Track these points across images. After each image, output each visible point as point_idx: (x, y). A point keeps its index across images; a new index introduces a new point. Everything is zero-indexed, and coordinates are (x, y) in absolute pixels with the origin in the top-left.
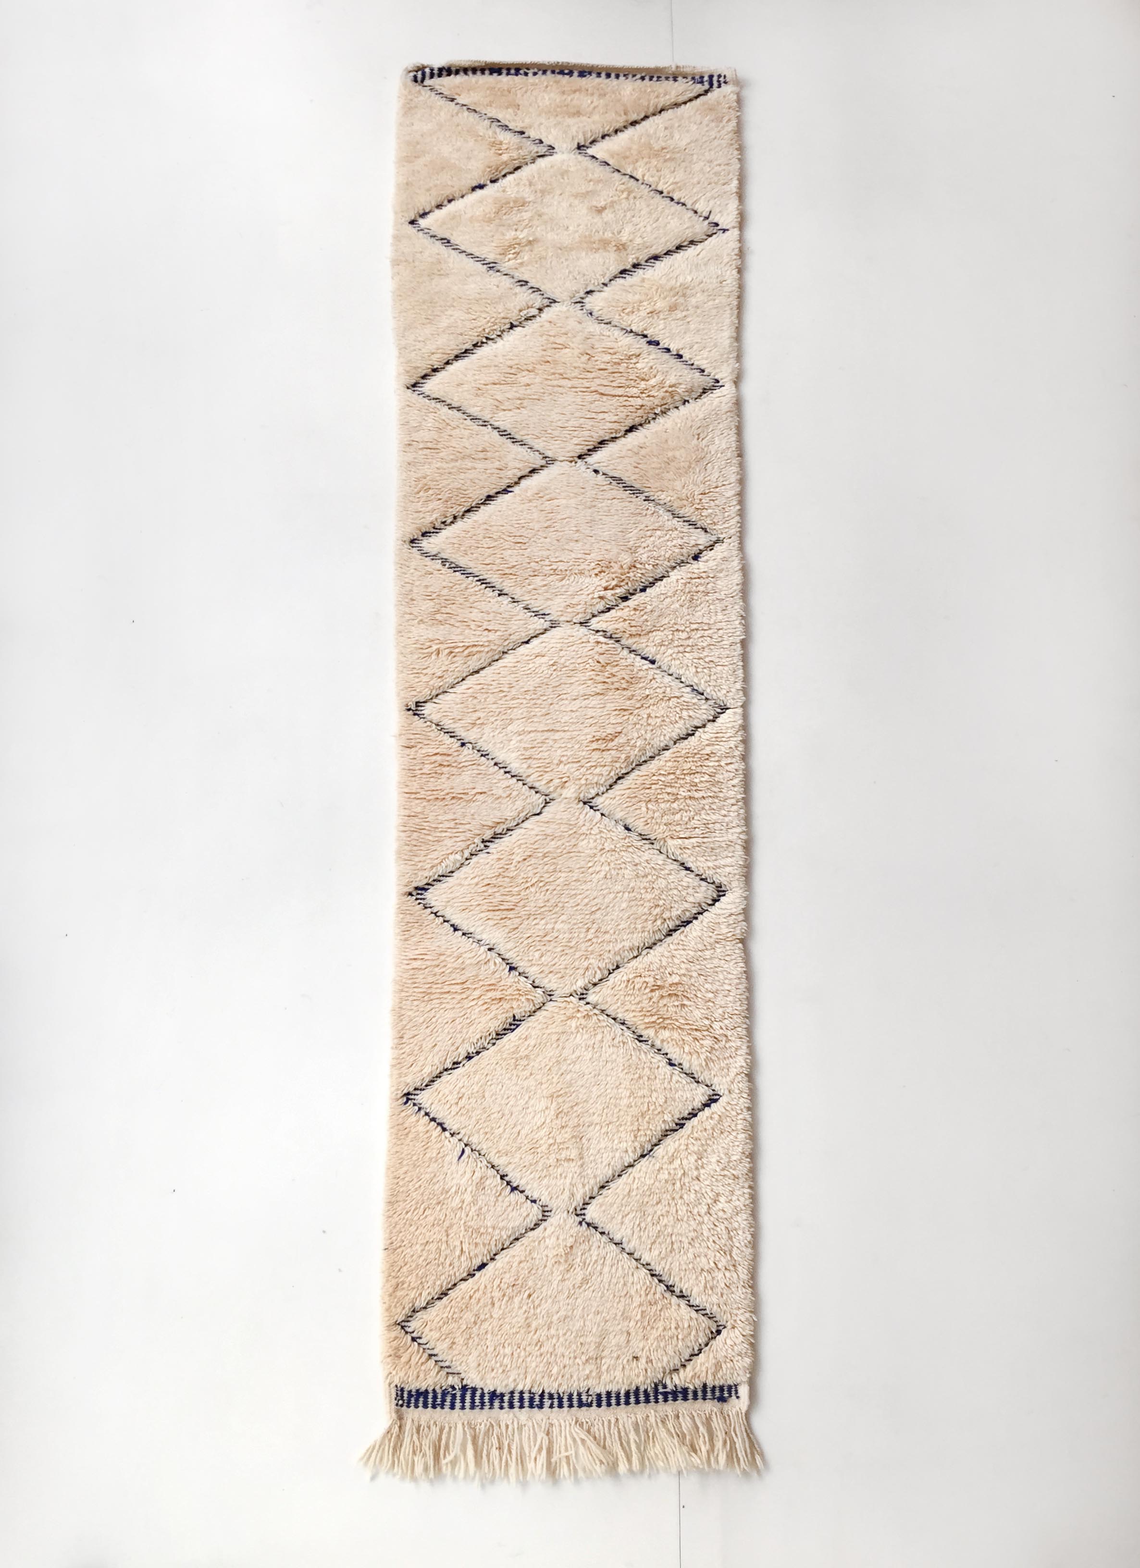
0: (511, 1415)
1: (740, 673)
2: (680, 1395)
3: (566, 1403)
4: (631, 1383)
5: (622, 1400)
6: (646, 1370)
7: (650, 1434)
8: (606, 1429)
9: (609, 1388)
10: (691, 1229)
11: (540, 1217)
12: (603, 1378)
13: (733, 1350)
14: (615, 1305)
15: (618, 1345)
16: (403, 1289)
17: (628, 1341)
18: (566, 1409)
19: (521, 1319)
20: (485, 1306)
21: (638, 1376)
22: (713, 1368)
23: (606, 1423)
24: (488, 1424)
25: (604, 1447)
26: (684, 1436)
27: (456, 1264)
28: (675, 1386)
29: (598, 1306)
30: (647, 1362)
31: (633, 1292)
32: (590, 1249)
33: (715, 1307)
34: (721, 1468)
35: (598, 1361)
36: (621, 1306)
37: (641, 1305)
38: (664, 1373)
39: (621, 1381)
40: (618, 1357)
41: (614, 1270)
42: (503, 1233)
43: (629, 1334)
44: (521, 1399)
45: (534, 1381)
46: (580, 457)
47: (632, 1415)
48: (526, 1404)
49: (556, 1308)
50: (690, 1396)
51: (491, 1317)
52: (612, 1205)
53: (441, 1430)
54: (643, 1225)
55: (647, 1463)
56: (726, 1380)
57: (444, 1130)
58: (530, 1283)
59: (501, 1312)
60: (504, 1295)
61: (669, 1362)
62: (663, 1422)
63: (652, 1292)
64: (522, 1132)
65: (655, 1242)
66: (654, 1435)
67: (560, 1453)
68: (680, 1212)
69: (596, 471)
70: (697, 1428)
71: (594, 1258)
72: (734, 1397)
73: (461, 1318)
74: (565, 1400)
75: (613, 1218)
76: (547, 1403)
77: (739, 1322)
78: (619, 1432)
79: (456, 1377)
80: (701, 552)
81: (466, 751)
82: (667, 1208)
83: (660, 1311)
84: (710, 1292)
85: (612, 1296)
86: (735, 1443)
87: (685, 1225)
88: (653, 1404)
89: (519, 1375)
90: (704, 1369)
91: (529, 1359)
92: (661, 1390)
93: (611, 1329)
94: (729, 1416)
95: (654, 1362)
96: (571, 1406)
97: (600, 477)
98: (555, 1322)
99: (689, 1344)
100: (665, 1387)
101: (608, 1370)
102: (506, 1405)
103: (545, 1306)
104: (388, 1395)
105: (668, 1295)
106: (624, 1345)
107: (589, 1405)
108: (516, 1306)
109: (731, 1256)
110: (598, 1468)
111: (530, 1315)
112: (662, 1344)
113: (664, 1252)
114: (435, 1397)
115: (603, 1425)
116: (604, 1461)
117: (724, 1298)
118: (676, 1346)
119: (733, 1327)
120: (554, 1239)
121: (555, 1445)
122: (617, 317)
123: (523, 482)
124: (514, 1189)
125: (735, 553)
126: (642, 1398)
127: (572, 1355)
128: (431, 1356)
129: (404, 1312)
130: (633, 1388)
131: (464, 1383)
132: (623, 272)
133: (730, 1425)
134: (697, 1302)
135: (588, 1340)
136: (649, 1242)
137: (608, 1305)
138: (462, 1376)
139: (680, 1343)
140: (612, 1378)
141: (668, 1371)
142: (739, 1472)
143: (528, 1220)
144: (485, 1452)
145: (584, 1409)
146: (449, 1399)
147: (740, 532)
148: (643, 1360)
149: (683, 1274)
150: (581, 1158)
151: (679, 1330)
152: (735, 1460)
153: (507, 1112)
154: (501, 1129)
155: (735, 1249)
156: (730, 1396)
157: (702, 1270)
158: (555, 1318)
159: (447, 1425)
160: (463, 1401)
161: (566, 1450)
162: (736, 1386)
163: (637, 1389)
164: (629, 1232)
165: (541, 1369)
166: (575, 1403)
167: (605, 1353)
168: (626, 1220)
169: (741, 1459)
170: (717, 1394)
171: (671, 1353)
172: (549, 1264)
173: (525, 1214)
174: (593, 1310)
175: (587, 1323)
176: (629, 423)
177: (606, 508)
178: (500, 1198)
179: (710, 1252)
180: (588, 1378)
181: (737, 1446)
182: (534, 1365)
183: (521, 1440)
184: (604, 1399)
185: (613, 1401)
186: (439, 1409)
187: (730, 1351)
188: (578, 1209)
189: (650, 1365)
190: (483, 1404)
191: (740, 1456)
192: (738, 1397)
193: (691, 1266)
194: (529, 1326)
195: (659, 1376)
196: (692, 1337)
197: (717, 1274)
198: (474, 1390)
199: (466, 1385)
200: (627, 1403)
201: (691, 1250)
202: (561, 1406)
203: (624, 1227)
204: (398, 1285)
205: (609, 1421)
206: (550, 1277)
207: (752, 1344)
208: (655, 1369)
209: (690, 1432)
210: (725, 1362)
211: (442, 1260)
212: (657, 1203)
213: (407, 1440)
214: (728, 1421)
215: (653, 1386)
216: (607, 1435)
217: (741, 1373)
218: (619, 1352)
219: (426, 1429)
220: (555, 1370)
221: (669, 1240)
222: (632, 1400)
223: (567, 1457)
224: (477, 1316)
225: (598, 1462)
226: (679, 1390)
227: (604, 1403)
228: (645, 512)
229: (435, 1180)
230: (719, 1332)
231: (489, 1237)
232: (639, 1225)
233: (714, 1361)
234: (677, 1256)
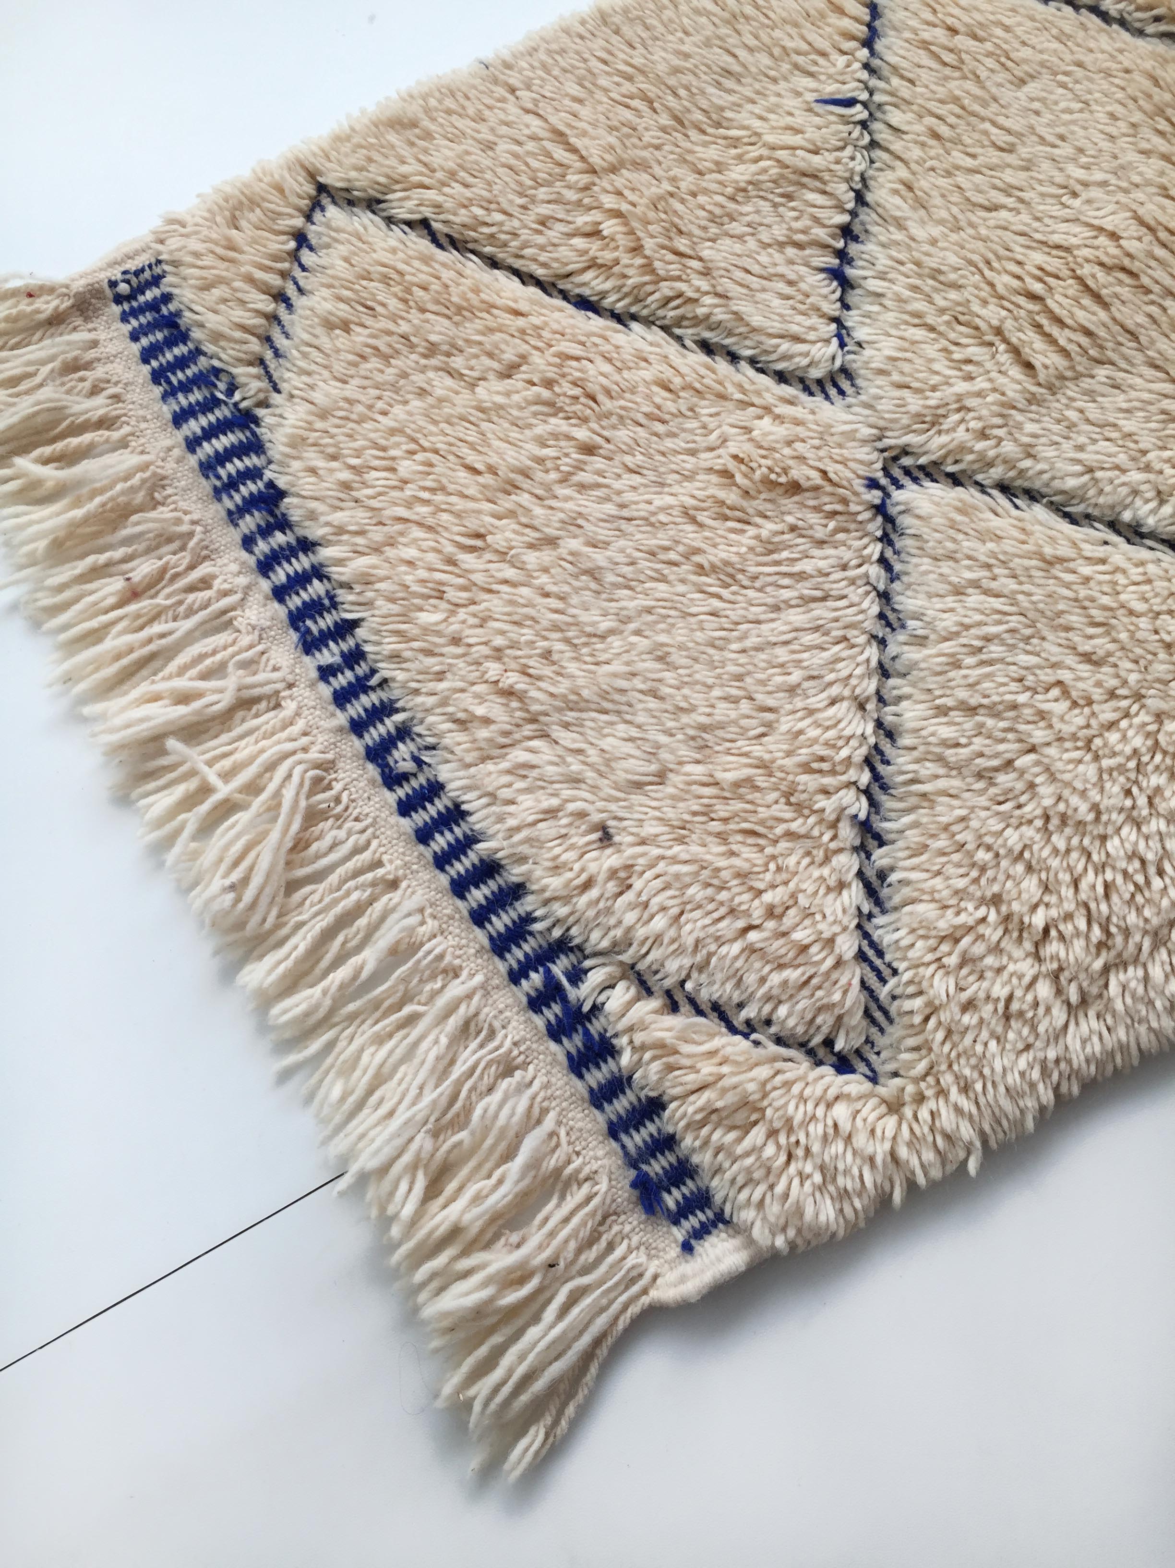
0: (243, 580)
2: (578, 1040)
3: (357, 708)
4: (522, 859)
5: (459, 868)
6: (588, 885)
7: (407, 1010)
8: (350, 865)
9: (472, 802)
10: (1095, 795)
11: (816, 373)
12: (490, 766)
13: (825, 1138)
14: (717, 692)
15: (609, 760)
16: (412, 144)
17: (638, 786)
18: (341, 719)
19: (514, 457)
20: (490, 355)
21: (556, 869)
22: (731, 1098)
23: (366, 857)
24: (185, 528)
25: (292, 886)
26: (461, 1121)
27: (554, 233)
28: (596, 1009)
29: (681, 647)
30: (613, 874)
31: (786, 724)
32: (821, 543)
33: (917, 1003)
34: (429, 1311)
35: (528, 729)
36: (723, 712)
37: (764, 766)
38: (616, 948)
39: (511, 822)
40: (576, 781)
41: (808, 639)
42: (708, 300)
43: (661, 777)
44: (300, 580)
45: (367, 580)
47: (431, 925)
48: (295, 602)
49: (603, 533)
50: (596, 1077)
51: (473, 386)
52: (983, 536)
53: (104, 423)
54: (995, 650)
55: (315, 1046)
56: (718, 1170)
57: (868, 43)
58: (623, 435)
59: (500, 399)
60: (549, 384)
61: (658, 939)
62: (466, 1030)
63: (828, 781)
64: (1003, 214)
65: (973, 710)
66: (412, 1019)
67: (210, 763)
68: (1113, 737)
70: (509, 1155)
71: (806, 566)
72: (679, 1234)
73: (423, 311)
74: (367, 700)
75: (951, 557)
76: (329, 655)
77: (924, 1114)
78: (359, 910)
79: (264, 384)
82: (1097, 694)
83: (790, 835)
84: (952, 961)
85: (732, 668)
86: (536, 1319)
87: (1090, 770)
88: (502, 967)
89: (361, 533)
90: (707, 1069)
91: (417, 533)
92: (559, 969)
93: (641, 718)
94: (611, 1247)
95: (629, 896)
96: (358, 727)
98: (563, 551)
99: (751, 979)
100: (576, 976)
101: (520, 770)
102: (262, 547)
103: (587, 504)
104: (126, 250)
105: (848, 834)
106: (621, 776)
107: (392, 780)
108: (540, 429)
109: (1106, 969)
110: (218, 883)
111: (539, 475)
112: (695, 892)
113: (964, 752)
114: (181, 363)
115: (357, 850)
116: (249, 895)
117: (966, 1019)
118: (720, 941)
119: (894, 1107)
120: (781, 431)
121: (225, 737)
124: (837, 275)
126: (500, 923)
127: (499, 641)
128: (281, 297)
129: (353, 174)
130: (515, 873)
131: (260, 412)
133: (586, 1270)
134: (885, 938)
135: (572, 668)
136: (962, 694)
137: (703, 674)
138: (276, 398)
139: (736, 948)
140: (505, 793)
141: (626, 957)
142: (447, 1389)
143: (785, 346)
144: (102, 558)
145: (372, 770)
146: (196, 396)
148: (611, 860)
149: (942, 843)
150: (1051, 389)
151: (771, 924)
152: (483, 1351)
153: (1024, 151)
154: (969, 162)
155: (1133, 973)
156: (676, 1218)
157: (996, 900)
158: (574, 544)
159: (126, 429)
160: (210, 433)
161: (226, 776)
162: (720, 1219)
163: (517, 891)
164: (948, 622)
165: (409, 579)
166: (376, 733)
167: (567, 738)
168: (974, 599)
169: (497, 1375)
170: (656, 1167)
171: (690, 931)
172: (706, 459)
173: (795, 329)
174: (663, 638)
175: (616, 642)
178: (791, 251)
179: (1067, 892)
180: (462, 724)
181: (533, 1332)
182: (411, 553)
183: (189, 639)
184: (433, 810)
185: (441, 842)
186: (158, 391)
187: (816, 1129)
188: (906, 461)
189: (612, 887)
190: (232, 484)
191: (507, 1361)
192: (687, 1248)
193: (982, 856)
194: (512, 487)
195: (595, 936)
196: (776, 979)
197: (1018, 953)
198: (256, 446)
199: (256, 421)
200: (459, 888)
201: (1028, 832)
202: (342, 698)
203: (950, 601)
204: (414, 124)
205: (379, 864)
206: (671, 478)
207: (884, 1201)
208: (609, 911)
209: (486, 1130)
210: (772, 1133)
211: (542, 193)
212: (1087, 658)
213: (35, 351)
214: (591, 1255)
215: (557, 933)
216: (333, 878)
217: (774, 1209)
218: (590, 774)
219: (87, 385)
220: (427, 618)
221: (1009, 748)
222: (478, 895)
223: (206, 790)
224: (454, 349)
225: (236, 876)
226: (595, 1027)
227: (420, 818)
229: (729, 84)
230: (843, 1065)
231: (674, 269)
232: (988, 639)
233: (751, 1087)
234: (983, 801)
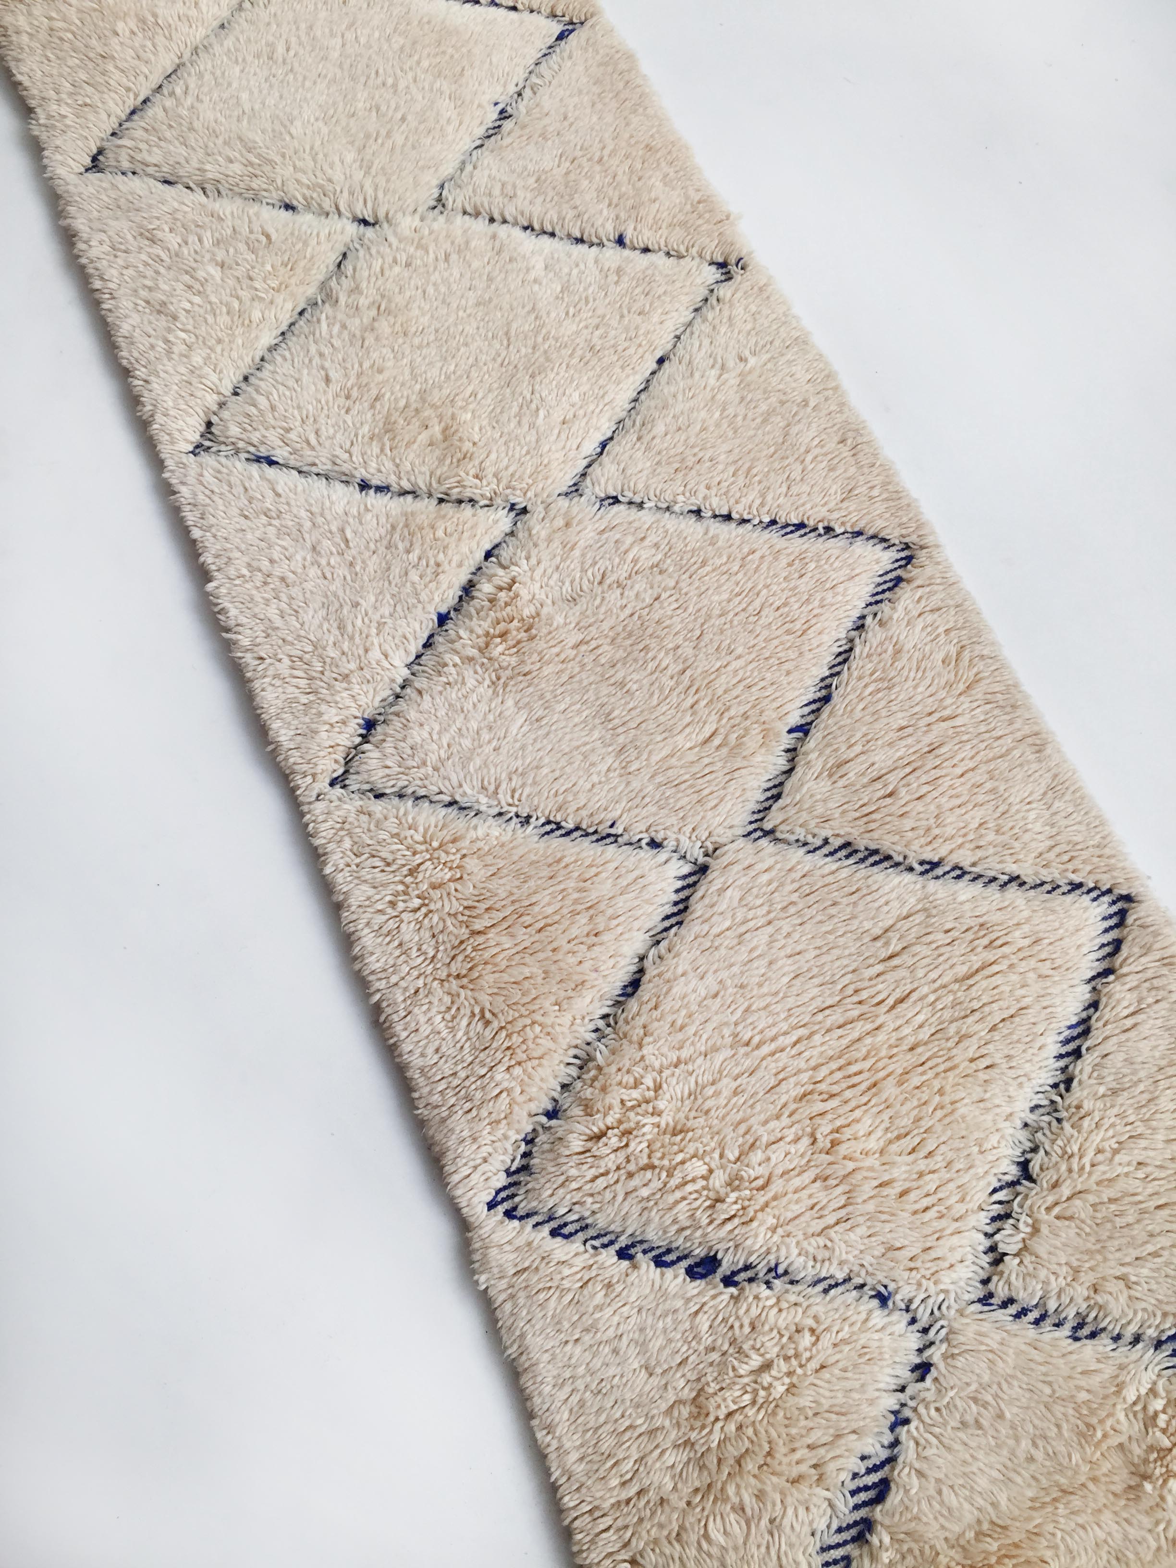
1: (190, 517)
46: (703, 869)
69: (654, 844)
80: (365, 739)
81: (609, 230)
97: (638, 831)
122: (819, 1309)
123: (782, 763)
125: (294, 758)
132: (882, 1490)
147: (302, 815)
176: (646, 991)
177: (593, 758)
228: (516, 782)
